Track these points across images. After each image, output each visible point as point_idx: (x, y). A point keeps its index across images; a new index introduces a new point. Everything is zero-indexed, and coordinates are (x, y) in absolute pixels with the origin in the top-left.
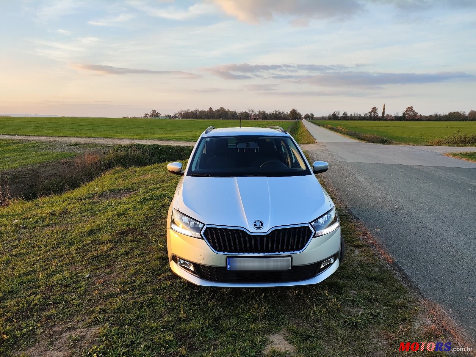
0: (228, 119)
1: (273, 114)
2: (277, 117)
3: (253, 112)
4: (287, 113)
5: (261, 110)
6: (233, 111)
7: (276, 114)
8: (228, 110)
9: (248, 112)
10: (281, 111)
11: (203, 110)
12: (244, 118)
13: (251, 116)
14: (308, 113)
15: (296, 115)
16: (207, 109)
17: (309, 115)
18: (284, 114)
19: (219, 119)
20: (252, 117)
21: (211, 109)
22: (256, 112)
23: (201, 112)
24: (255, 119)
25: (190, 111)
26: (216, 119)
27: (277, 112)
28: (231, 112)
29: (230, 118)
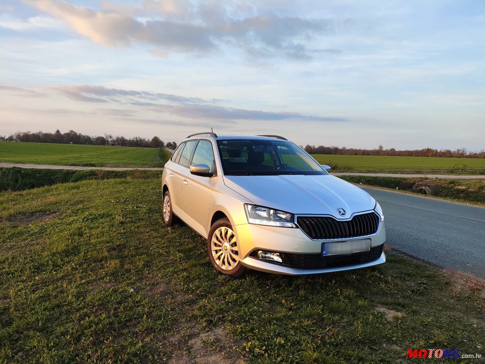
0: (80, 143)
1: (133, 140)
2: (138, 144)
3: (111, 137)
4: (149, 140)
5: (120, 136)
6: (86, 135)
7: (137, 141)
8: (80, 134)
9: (104, 137)
10: (142, 138)
11: (48, 133)
12: (100, 143)
13: (108, 141)
14: (170, 142)
15: (159, 143)
16: (53, 132)
17: (172, 143)
18: (145, 141)
19: (69, 143)
20: (110, 143)
21: (58, 131)
22: (114, 137)
23: (46, 135)
24: (113, 145)
25: (31, 133)
26: (66, 143)
27: (138, 139)
28: (84, 137)
29: (83, 143)
